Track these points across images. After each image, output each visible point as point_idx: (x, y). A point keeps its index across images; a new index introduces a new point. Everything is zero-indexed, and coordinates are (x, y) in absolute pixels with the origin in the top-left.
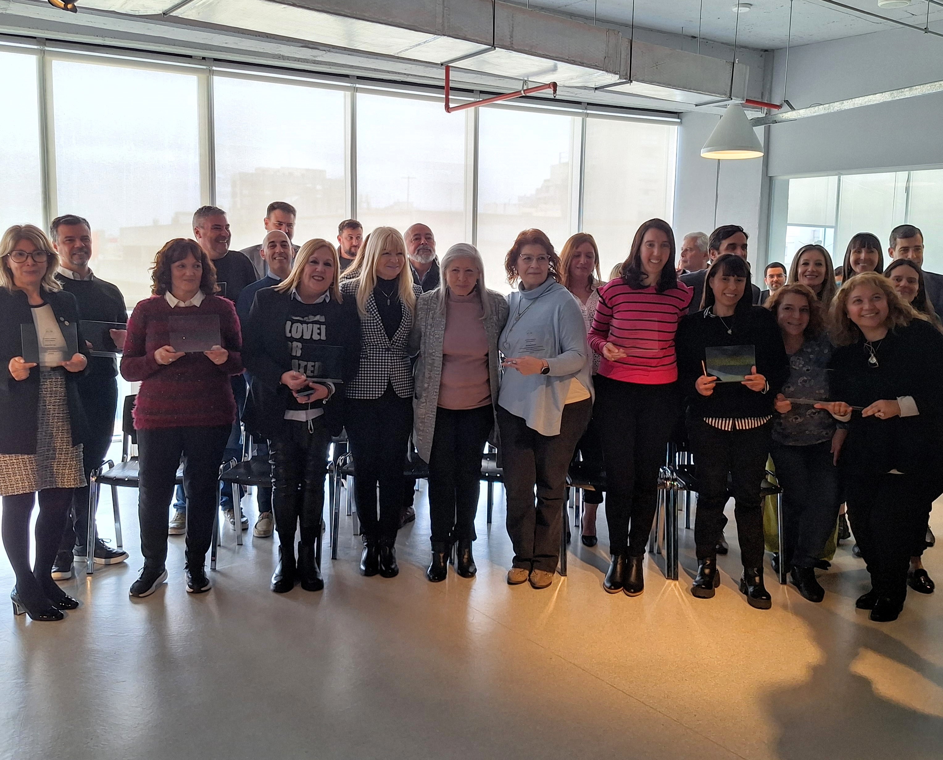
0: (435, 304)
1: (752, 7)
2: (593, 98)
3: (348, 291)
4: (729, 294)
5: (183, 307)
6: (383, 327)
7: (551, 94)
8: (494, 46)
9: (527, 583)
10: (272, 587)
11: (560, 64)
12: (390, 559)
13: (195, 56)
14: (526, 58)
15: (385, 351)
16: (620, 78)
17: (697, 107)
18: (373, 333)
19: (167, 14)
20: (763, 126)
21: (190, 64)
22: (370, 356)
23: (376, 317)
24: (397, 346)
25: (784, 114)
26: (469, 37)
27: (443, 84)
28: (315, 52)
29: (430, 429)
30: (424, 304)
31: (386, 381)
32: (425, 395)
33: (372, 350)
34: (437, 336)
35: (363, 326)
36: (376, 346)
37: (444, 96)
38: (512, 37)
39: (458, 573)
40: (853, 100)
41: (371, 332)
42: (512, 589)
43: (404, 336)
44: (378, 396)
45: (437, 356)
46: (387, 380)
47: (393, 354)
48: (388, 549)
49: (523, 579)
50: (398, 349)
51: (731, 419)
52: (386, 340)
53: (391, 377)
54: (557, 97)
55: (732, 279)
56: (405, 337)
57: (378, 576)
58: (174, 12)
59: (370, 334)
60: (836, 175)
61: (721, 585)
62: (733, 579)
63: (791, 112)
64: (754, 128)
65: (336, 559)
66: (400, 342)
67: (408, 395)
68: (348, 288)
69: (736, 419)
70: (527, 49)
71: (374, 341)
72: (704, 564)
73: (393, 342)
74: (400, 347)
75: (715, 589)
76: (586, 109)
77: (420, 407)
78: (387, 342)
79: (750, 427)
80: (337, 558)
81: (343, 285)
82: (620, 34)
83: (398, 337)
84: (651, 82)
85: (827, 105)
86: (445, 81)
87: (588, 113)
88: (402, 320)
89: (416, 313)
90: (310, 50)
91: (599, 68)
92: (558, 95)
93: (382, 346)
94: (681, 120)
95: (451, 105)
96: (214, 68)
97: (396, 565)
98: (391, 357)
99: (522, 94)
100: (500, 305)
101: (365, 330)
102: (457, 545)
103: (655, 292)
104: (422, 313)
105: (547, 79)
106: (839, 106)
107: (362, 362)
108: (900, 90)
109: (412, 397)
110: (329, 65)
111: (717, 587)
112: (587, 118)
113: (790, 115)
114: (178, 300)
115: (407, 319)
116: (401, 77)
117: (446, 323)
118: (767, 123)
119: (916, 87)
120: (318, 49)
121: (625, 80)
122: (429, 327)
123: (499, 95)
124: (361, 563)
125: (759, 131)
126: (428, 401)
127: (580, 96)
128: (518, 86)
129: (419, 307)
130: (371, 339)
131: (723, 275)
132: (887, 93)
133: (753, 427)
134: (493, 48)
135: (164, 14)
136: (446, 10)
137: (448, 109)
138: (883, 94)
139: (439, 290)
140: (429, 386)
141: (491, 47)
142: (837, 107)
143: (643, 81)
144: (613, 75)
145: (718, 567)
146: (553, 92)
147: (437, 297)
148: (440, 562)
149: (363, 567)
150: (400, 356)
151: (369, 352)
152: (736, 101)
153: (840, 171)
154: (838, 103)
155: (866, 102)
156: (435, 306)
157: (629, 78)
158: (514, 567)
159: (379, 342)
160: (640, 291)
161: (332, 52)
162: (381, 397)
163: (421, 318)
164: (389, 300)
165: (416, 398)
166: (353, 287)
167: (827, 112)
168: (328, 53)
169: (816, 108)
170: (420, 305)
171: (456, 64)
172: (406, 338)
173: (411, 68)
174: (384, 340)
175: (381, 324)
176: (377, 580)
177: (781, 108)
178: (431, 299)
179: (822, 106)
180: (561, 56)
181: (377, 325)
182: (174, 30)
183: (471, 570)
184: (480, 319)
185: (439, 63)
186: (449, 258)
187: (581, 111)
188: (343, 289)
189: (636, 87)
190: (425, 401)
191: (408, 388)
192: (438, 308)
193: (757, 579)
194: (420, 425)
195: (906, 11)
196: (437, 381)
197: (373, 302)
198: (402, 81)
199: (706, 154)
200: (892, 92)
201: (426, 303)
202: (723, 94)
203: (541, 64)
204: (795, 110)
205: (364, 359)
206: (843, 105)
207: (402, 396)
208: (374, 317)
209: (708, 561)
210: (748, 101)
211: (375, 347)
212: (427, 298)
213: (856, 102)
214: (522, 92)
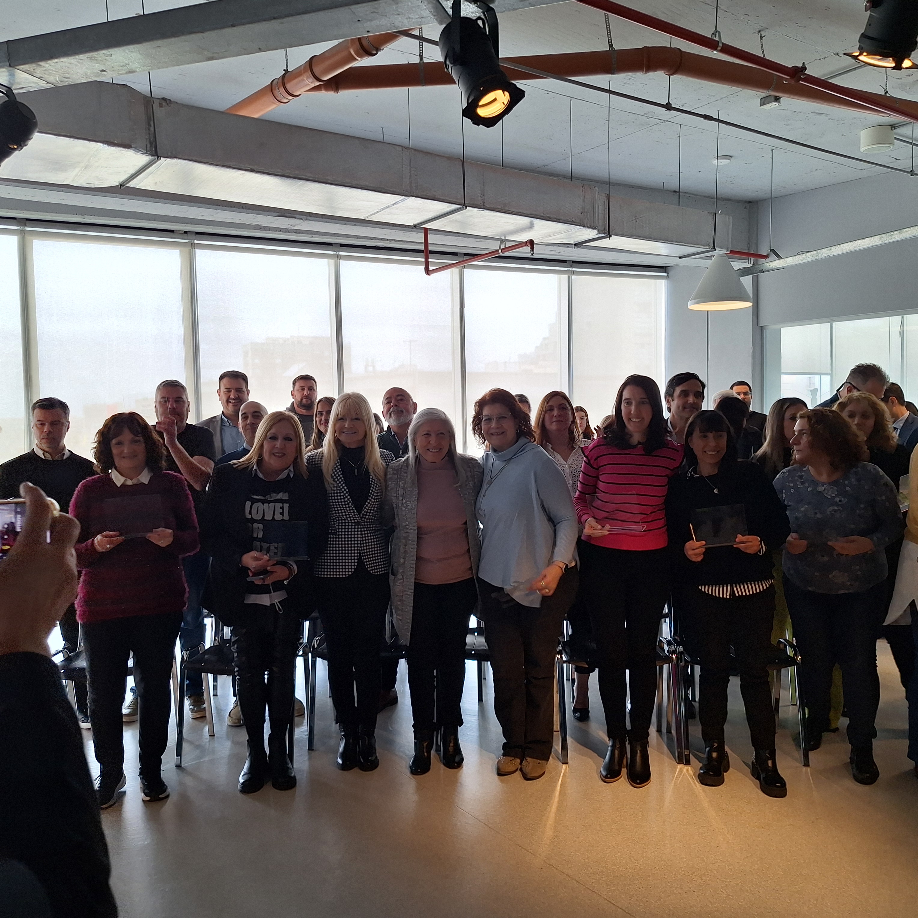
0: (406, 473)
1: (732, 159)
2: (577, 256)
3: (314, 463)
4: (710, 451)
5: (130, 486)
6: (350, 500)
7: (528, 253)
8: (465, 206)
9: (518, 774)
10: (239, 787)
11: (537, 222)
12: (370, 750)
13: (176, 230)
14: (501, 217)
15: (355, 526)
16: (599, 233)
17: (680, 259)
18: (341, 506)
19: (124, 185)
20: (751, 276)
21: (171, 238)
22: (339, 532)
23: (343, 490)
24: (367, 519)
25: (771, 263)
26: (439, 197)
27: (422, 247)
28: (292, 221)
29: (408, 607)
30: (394, 474)
31: (356, 558)
32: (401, 571)
33: (340, 524)
34: (410, 507)
35: (330, 500)
36: (345, 520)
37: (423, 260)
38: (483, 195)
39: (444, 765)
40: (841, 245)
41: (338, 506)
42: (502, 781)
43: (374, 507)
44: (348, 574)
45: (411, 529)
46: (357, 556)
47: (363, 528)
48: (367, 739)
49: (514, 769)
50: (369, 522)
51: (729, 585)
52: (355, 513)
53: (362, 553)
54: (535, 256)
55: (710, 435)
56: (375, 509)
57: (356, 770)
58: (130, 183)
59: (337, 508)
60: (828, 322)
61: (731, 769)
62: (743, 761)
63: (778, 261)
64: (741, 278)
65: (313, 750)
66: (371, 514)
67: (382, 571)
68: (314, 460)
69: (734, 585)
70: (500, 207)
71: (343, 516)
72: (711, 747)
73: (363, 515)
74: (372, 519)
75: (725, 773)
76: (571, 267)
77: (397, 584)
78: (356, 516)
79: (751, 593)
80: (314, 748)
81: (308, 456)
82: (597, 188)
83: (368, 510)
84: (632, 236)
85: (815, 252)
86: (423, 245)
87: (573, 271)
88: (371, 491)
89: (386, 482)
90: (287, 219)
91: (575, 224)
92: (536, 254)
93: (351, 520)
94: (668, 273)
95: (431, 268)
96: (196, 242)
97: (376, 757)
98: (361, 531)
99: (499, 253)
100: (475, 470)
101: (332, 504)
102: (442, 732)
103: (643, 453)
104: (392, 484)
105: (524, 237)
106: (827, 252)
107: (331, 538)
108: (890, 234)
109: (388, 573)
110: (311, 234)
111: (726, 772)
112: (573, 276)
113: (777, 264)
114: (125, 478)
115: (375, 490)
116: (384, 243)
117: (418, 493)
118: (754, 272)
119: (906, 229)
120: (295, 218)
121: (603, 235)
122: (401, 498)
123: (474, 256)
124: (338, 756)
125: (747, 281)
126: (405, 577)
127: (564, 255)
128: (495, 246)
129: (388, 477)
130: (339, 513)
131: (700, 433)
132: (876, 237)
133: (755, 592)
134: (464, 207)
135: (121, 185)
136: (413, 171)
137: (428, 271)
138: (872, 238)
139: (409, 457)
140: (405, 561)
141: (462, 206)
142: (825, 253)
143: (622, 235)
144: (590, 230)
145: (727, 748)
146: (530, 249)
147: (407, 466)
148: (424, 752)
149: (340, 761)
150: (372, 530)
151: (337, 527)
152: (719, 252)
153: (831, 318)
154: (825, 250)
155: (854, 247)
156: (406, 475)
157: (608, 233)
158: (504, 755)
159: (348, 516)
160: (626, 452)
161: (310, 220)
162: (351, 574)
163: (391, 489)
164: (356, 470)
165: (393, 574)
166: (318, 458)
167: (815, 258)
168: (306, 221)
169: (804, 255)
170: (390, 475)
171: (429, 225)
172: (377, 509)
173: (390, 233)
174: (353, 514)
175: (349, 497)
176: (355, 774)
177: (768, 258)
178: (401, 468)
179: (809, 253)
180: (535, 213)
181: (344, 498)
182: (147, 204)
183: (457, 759)
184: (456, 486)
185: (412, 225)
186: (419, 422)
187: (566, 269)
188: (309, 462)
189: (615, 242)
190: (402, 577)
191: (382, 563)
192: (409, 477)
193: (770, 763)
194: (399, 603)
195: (890, 156)
196: (413, 556)
197: (340, 473)
198: (385, 247)
199: (693, 307)
200: (881, 236)
201: (395, 472)
202: (707, 246)
203: (516, 221)
204: (782, 258)
205: (333, 535)
206: (831, 251)
207: (375, 572)
208: (341, 489)
209: (715, 744)
210: (732, 252)
211: (343, 521)
212: (397, 466)
213: (844, 248)
214: (500, 251)
